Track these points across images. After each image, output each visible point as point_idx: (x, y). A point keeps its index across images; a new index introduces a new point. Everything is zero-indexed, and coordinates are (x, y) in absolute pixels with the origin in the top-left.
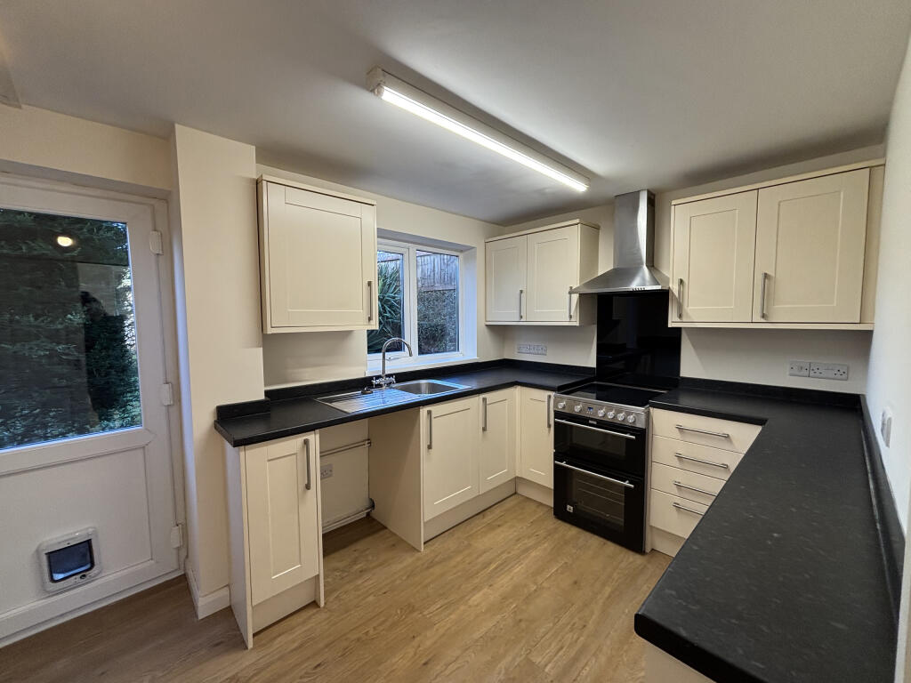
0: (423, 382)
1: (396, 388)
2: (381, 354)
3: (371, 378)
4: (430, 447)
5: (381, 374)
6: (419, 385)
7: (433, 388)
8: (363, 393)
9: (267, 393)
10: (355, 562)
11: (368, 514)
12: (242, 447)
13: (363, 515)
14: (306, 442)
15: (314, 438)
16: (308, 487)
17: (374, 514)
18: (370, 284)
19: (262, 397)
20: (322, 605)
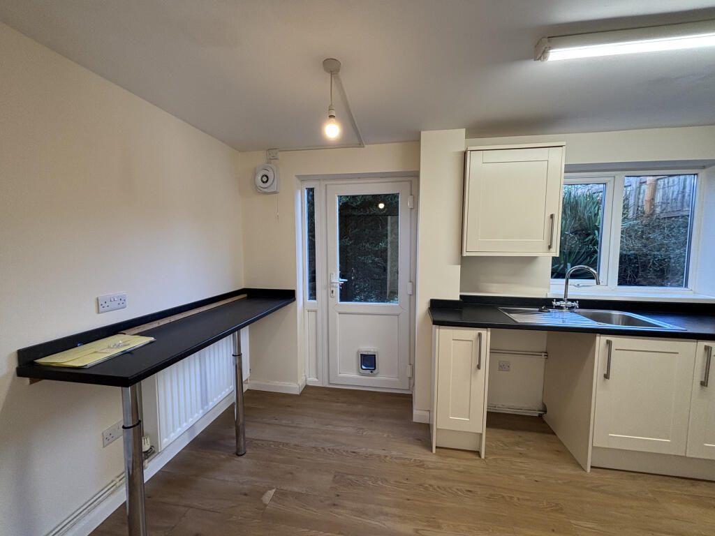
0: (615, 313)
1: (579, 313)
2: (564, 280)
3: (552, 300)
4: (606, 376)
5: (563, 297)
6: (610, 315)
7: (629, 321)
8: (540, 311)
9: (461, 296)
10: (518, 444)
11: (540, 416)
12: (438, 326)
13: (536, 414)
14: (480, 335)
15: (486, 334)
16: (479, 367)
17: (545, 417)
18: (552, 216)
19: (458, 298)
20: (483, 457)
